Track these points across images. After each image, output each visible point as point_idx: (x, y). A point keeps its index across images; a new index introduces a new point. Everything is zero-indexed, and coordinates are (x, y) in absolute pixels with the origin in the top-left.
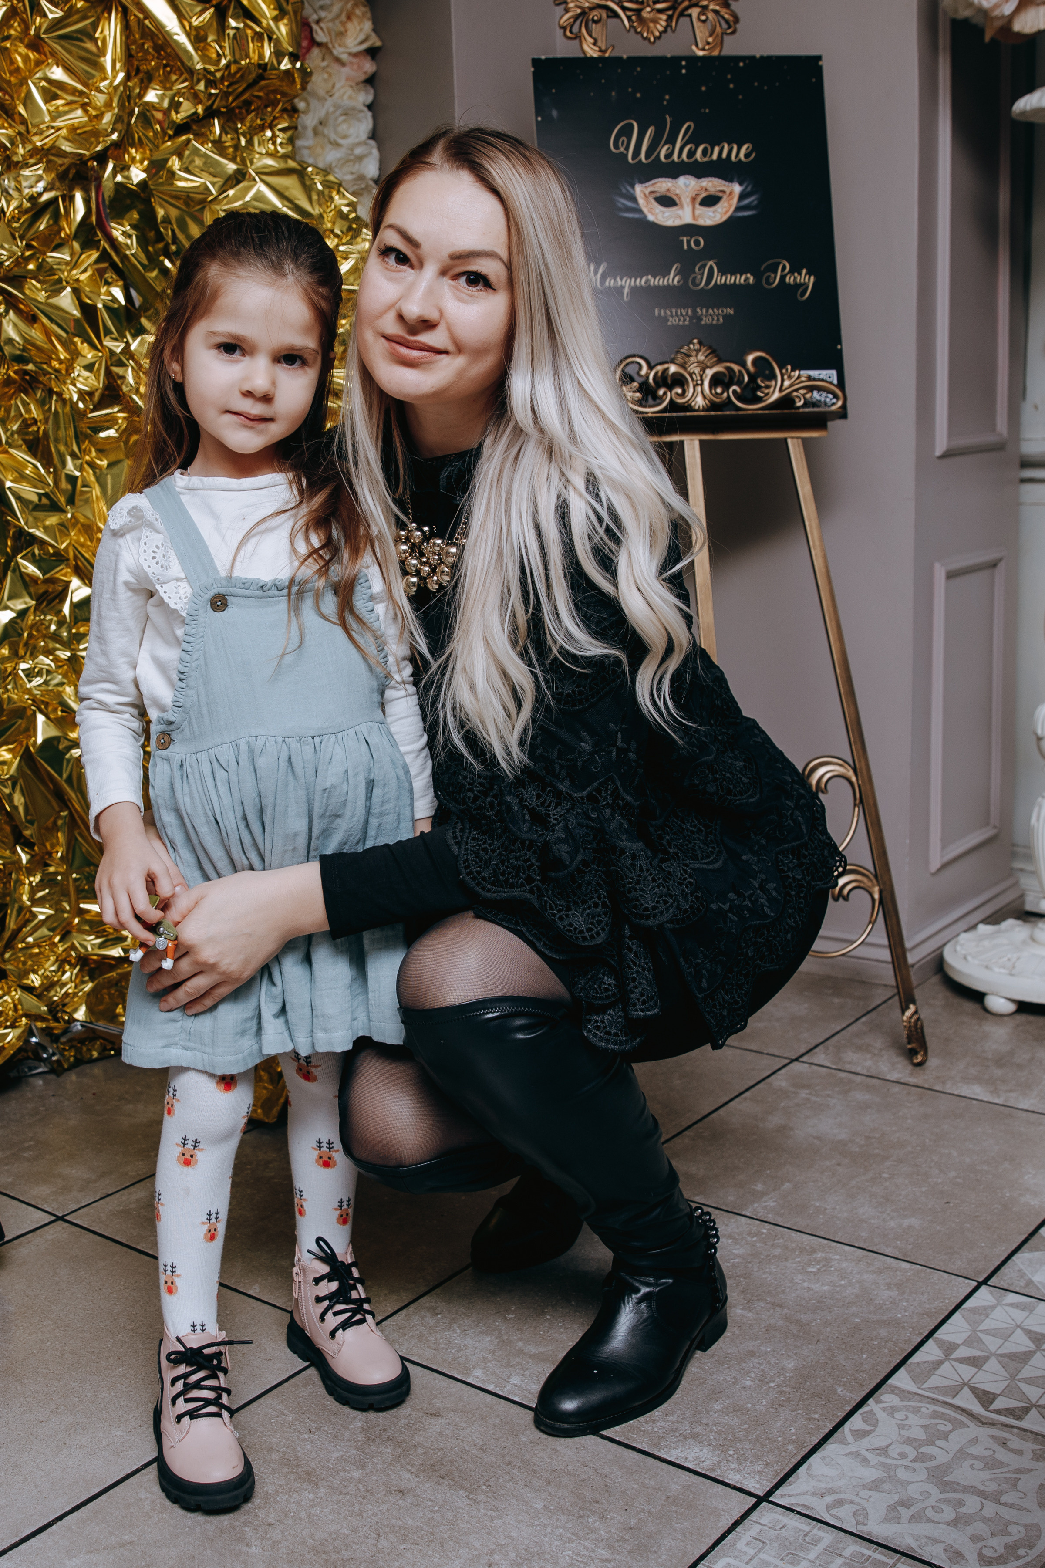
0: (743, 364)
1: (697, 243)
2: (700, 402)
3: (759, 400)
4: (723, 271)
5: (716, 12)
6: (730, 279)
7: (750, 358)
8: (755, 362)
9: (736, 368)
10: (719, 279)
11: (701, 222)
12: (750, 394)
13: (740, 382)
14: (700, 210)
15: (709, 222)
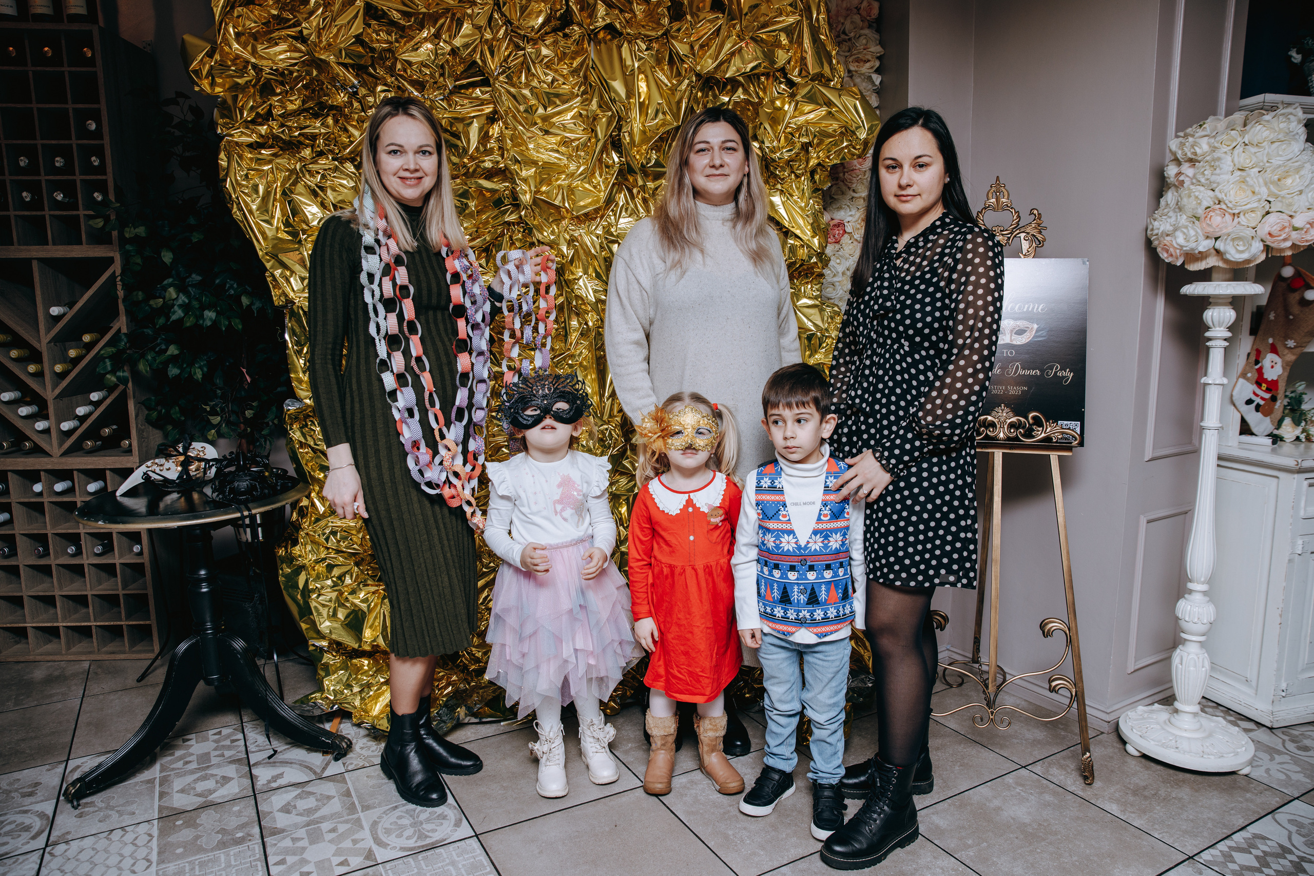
0: (1027, 418)
1: (1011, 353)
2: (1001, 435)
3: (1033, 437)
4: (1023, 368)
5: (1033, 235)
6: (1027, 372)
7: (1031, 415)
8: (1034, 418)
9: (1022, 419)
10: (1021, 372)
11: (1014, 343)
12: (1029, 434)
13: (1024, 428)
14: (1014, 336)
15: (1019, 343)
